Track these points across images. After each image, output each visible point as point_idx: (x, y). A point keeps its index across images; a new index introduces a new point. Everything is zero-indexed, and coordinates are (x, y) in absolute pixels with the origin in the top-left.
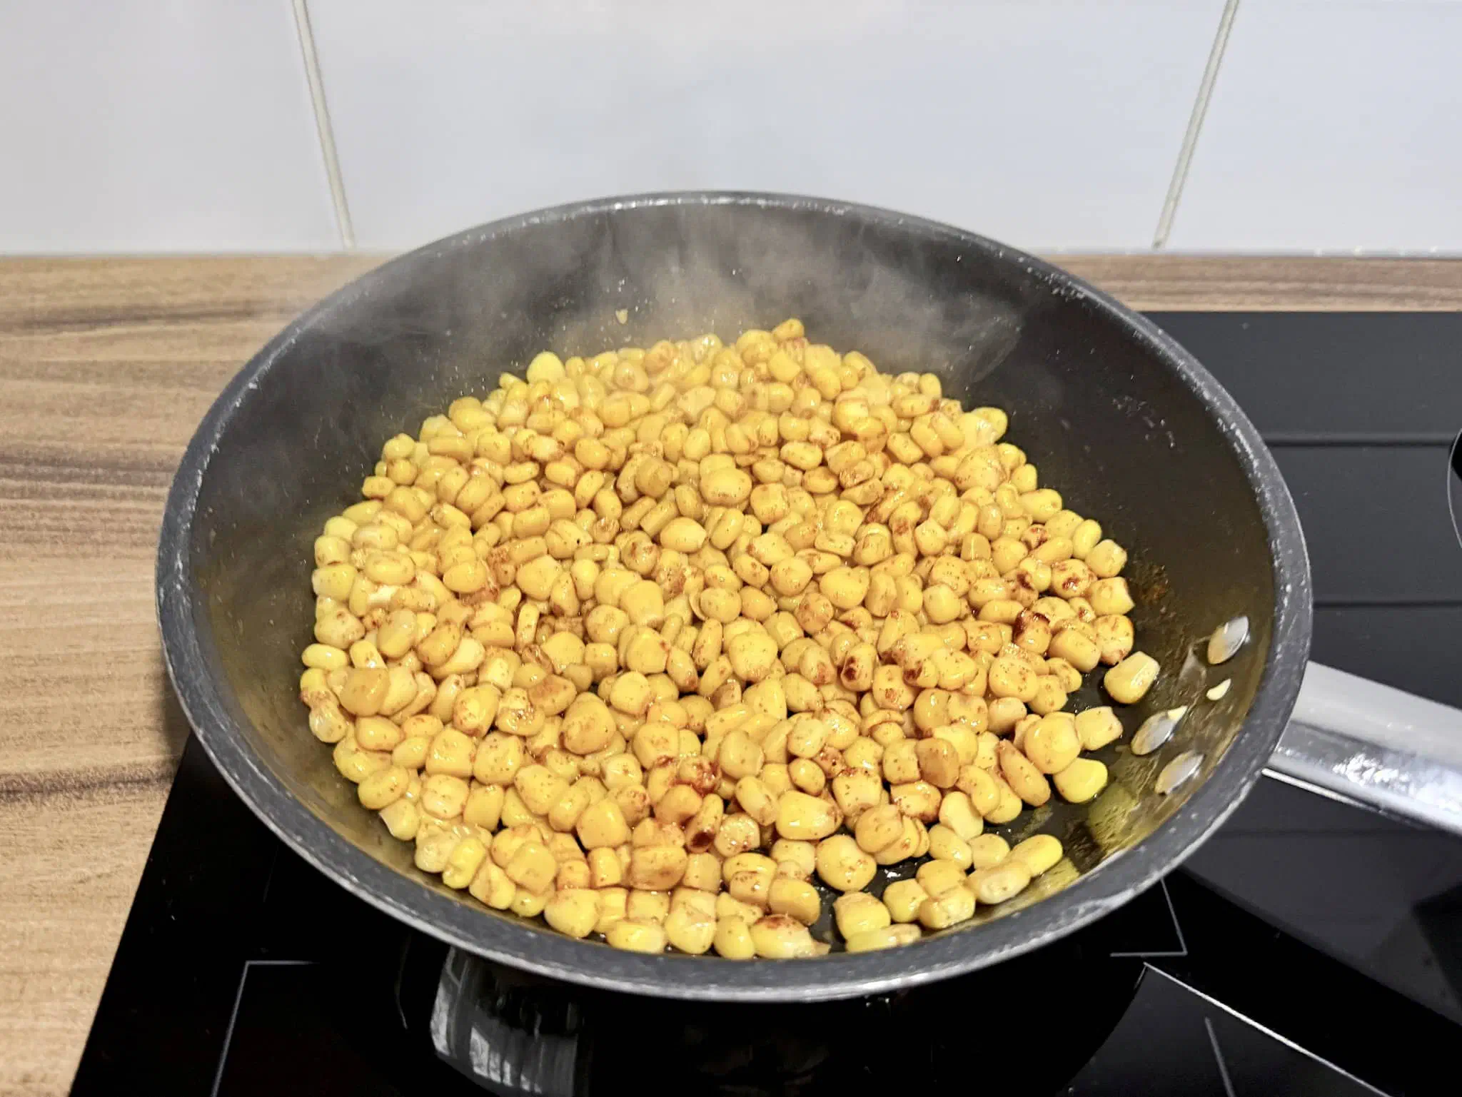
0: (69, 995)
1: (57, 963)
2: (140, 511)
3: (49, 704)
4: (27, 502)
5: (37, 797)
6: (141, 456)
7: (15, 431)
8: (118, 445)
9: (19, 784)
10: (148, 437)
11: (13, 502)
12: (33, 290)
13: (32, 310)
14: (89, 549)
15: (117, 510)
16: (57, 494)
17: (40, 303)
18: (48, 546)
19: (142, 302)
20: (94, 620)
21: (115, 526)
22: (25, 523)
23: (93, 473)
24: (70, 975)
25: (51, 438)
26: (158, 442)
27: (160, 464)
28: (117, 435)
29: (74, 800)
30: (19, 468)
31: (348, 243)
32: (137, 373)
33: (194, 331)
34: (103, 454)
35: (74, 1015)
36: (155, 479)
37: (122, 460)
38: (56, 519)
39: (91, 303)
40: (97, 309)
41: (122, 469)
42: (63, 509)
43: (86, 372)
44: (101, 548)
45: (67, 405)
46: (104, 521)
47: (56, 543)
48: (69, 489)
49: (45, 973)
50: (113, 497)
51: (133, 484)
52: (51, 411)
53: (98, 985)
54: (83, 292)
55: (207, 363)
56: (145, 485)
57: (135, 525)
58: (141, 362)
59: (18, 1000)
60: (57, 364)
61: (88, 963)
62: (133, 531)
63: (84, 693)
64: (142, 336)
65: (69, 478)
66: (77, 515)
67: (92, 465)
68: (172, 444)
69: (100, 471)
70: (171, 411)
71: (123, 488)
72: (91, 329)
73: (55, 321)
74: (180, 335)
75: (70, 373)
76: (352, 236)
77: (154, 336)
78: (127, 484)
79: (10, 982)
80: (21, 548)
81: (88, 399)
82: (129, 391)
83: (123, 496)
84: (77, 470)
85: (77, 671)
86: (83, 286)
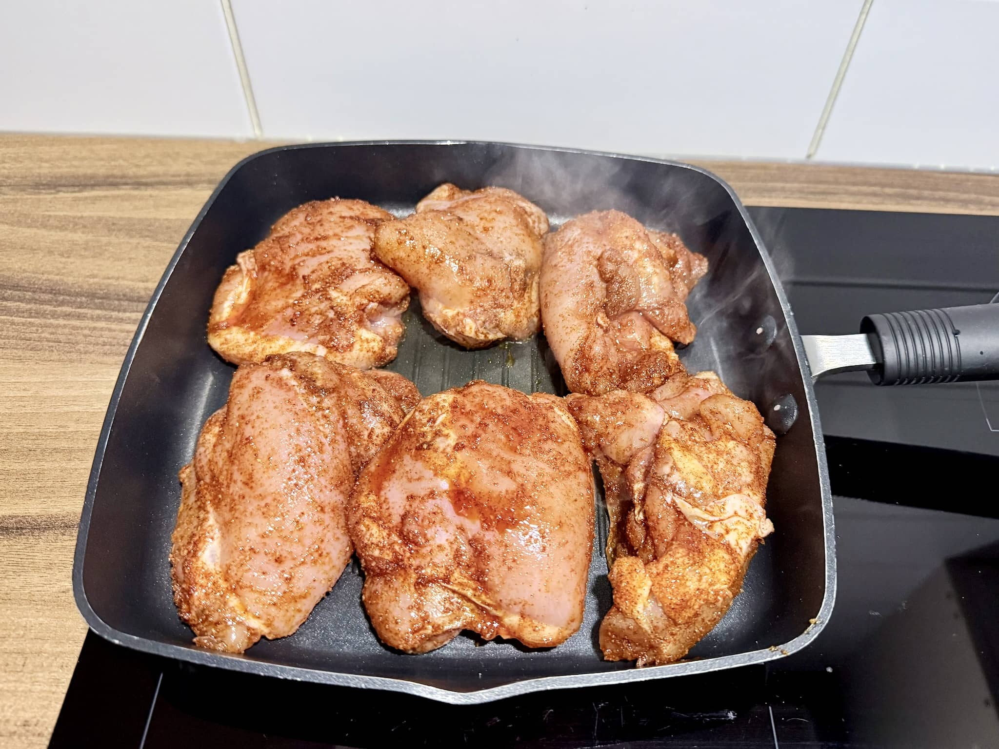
0: (54, 669)
1: (47, 646)
2: (110, 330)
3: (45, 468)
4: (32, 320)
5: (36, 533)
6: (112, 289)
7: (26, 266)
8: (96, 280)
9: (24, 523)
10: (116, 275)
11: (23, 320)
12: (41, 160)
13: (39, 176)
14: (74, 356)
15: (95, 328)
16: (54, 315)
17: (45, 170)
18: (47, 353)
19: (116, 172)
20: (76, 408)
21: (92, 339)
22: (31, 336)
23: (79, 300)
24: (57, 655)
25: (49, 273)
26: (123, 278)
27: (124, 295)
28: (95, 272)
29: (60, 536)
30: (29, 295)
31: (258, 132)
32: (111, 226)
33: (151, 196)
34: (86, 286)
35: (57, 681)
36: (121, 305)
37: (99, 291)
38: (52, 333)
39: (81, 171)
40: (85, 176)
41: (98, 298)
42: (58, 326)
43: (76, 224)
44: (83, 356)
45: (62, 249)
46: (85, 336)
47: (52, 351)
48: (61, 312)
49: (39, 653)
50: (92, 318)
51: (105, 309)
52: (51, 252)
53: (72, 661)
54: (76, 163)
55: (159, 220)
56: (113, 310)
57: (106, 340)
58: (113, 218)
59: (21, 671)
60: (56, 216)
61: (67, 648)
62: (104, 344)
63: (69, 460)
64: (115, 197)
65: (62, 303)
66: (66, 331)
67: (78, 294)
68: (132, 280)
69: (84, 299)
70: (133, 256)
71: (98, 312)
72: (80, 191)
73: (55, 185)
74: (141, 198)
75: (63, 224)
76: (260, 126)
77: (123, 198)
78: (101, 309)
79: (16, 659)
80: (29, 353)
81: (76, 244)
82: (104, 240)
83: (99, 318)
84: (68, 298)
85: (64, 444)
86: (75, 158)
